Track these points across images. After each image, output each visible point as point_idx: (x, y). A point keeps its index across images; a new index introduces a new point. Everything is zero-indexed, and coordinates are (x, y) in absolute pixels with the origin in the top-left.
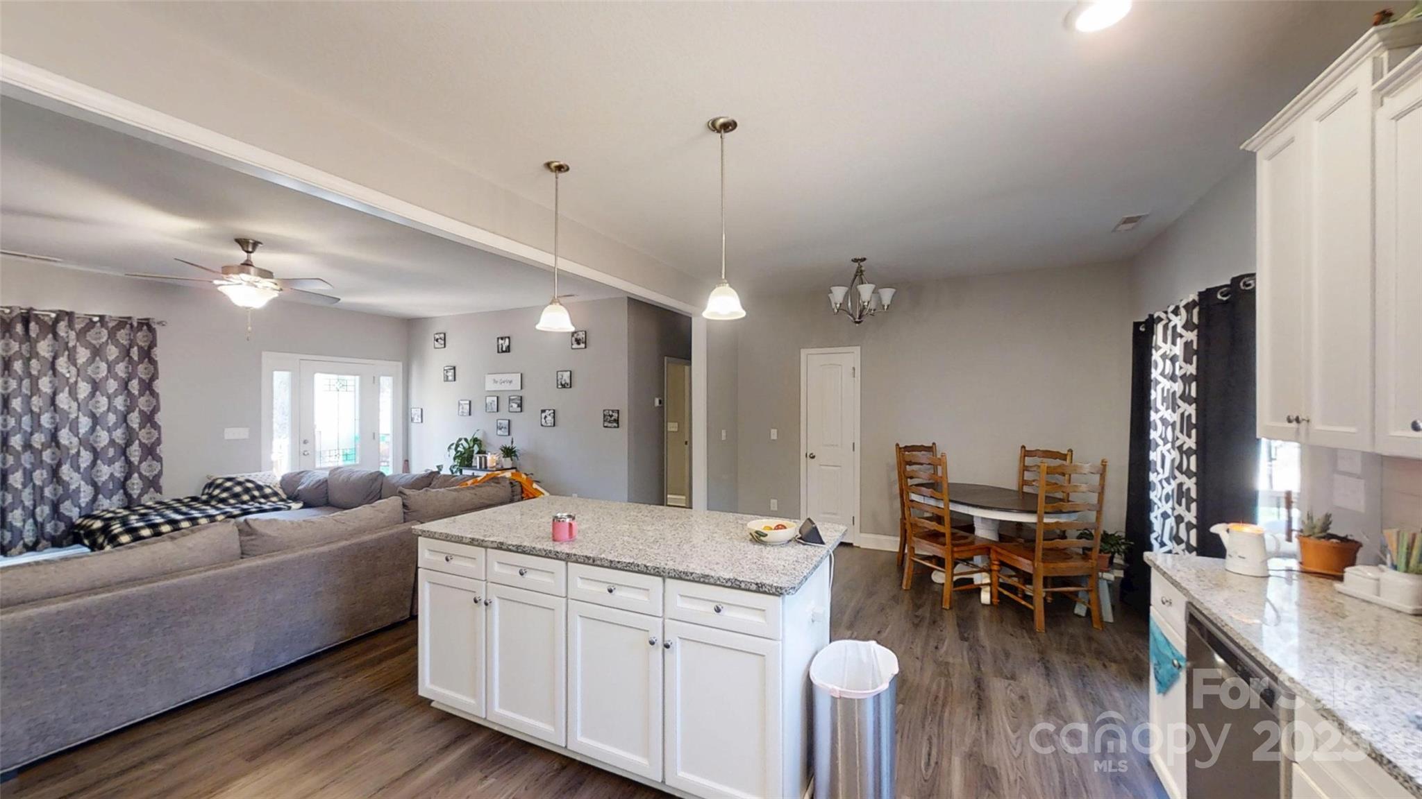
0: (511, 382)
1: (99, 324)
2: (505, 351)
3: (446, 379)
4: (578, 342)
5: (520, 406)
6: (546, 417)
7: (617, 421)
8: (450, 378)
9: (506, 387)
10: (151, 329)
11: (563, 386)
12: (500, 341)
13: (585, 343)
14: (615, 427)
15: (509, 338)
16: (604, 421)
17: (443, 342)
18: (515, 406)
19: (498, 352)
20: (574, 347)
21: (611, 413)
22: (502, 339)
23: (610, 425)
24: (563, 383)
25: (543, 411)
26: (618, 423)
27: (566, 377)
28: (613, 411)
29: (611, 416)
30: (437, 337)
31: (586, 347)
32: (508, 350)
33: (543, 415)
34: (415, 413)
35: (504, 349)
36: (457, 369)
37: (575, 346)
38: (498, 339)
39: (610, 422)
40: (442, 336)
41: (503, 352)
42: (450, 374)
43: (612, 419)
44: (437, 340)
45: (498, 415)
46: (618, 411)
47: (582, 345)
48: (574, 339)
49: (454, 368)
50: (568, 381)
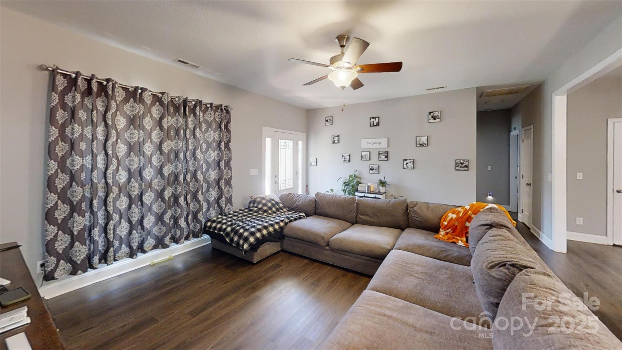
0: (380, 143)
1: (210, 108)
2: (376, 125)
3: (334, 142)
4: (434, 118)
5: (386, 157)
6: (407, 164)
7: (467, 167)
8: (336, 141)
9: (377, 146)
10: (228, 112)
11: (422, 145)
12: (372, 120)
13: (440, 118)
14: (465, 170)
15: (378, 117)
16: (456, 166)
17: (331, 122)
18: (383, 157)
19: (371, 126)
20: (430, 121)
21: (462, 162)
22: (373, 118)
23: (461, 169)
24: (421, 143)
25: (405, 160)
26: (468, 168)
27: (424, 140)
28: (464, 160)
29: (462, 164)
30: (327, 119)
31: (440, 122)
32: (377, 125)
33: (405, 162)
34: (312, 160)
35: (375, 124)
36: (340, 136)
37: (432, 120)
38: (371, 118)
39: (461, 167)
40: (331, 118)
41: (374, 126)
42: (336, 139)
43: (462, 165)
44: (327, 121)
45: (370, 162)
46: (468, 160)
47: (438, 120)
48: (430, 116)
49: (339, 136)
50: (426, 142)
